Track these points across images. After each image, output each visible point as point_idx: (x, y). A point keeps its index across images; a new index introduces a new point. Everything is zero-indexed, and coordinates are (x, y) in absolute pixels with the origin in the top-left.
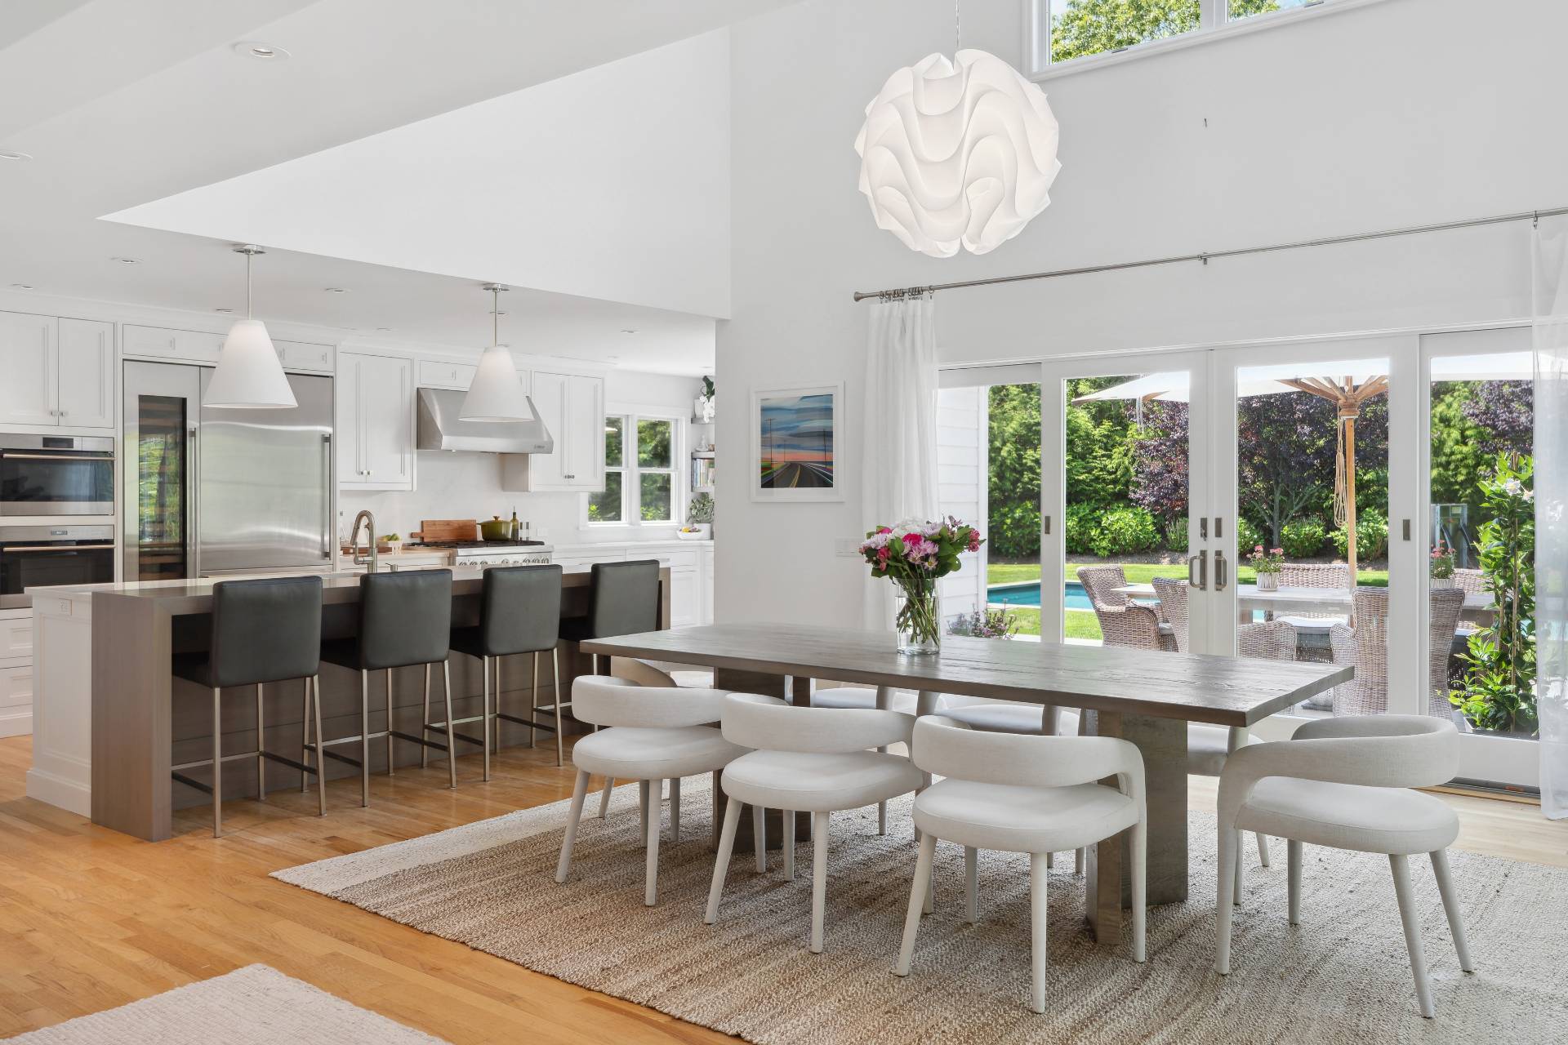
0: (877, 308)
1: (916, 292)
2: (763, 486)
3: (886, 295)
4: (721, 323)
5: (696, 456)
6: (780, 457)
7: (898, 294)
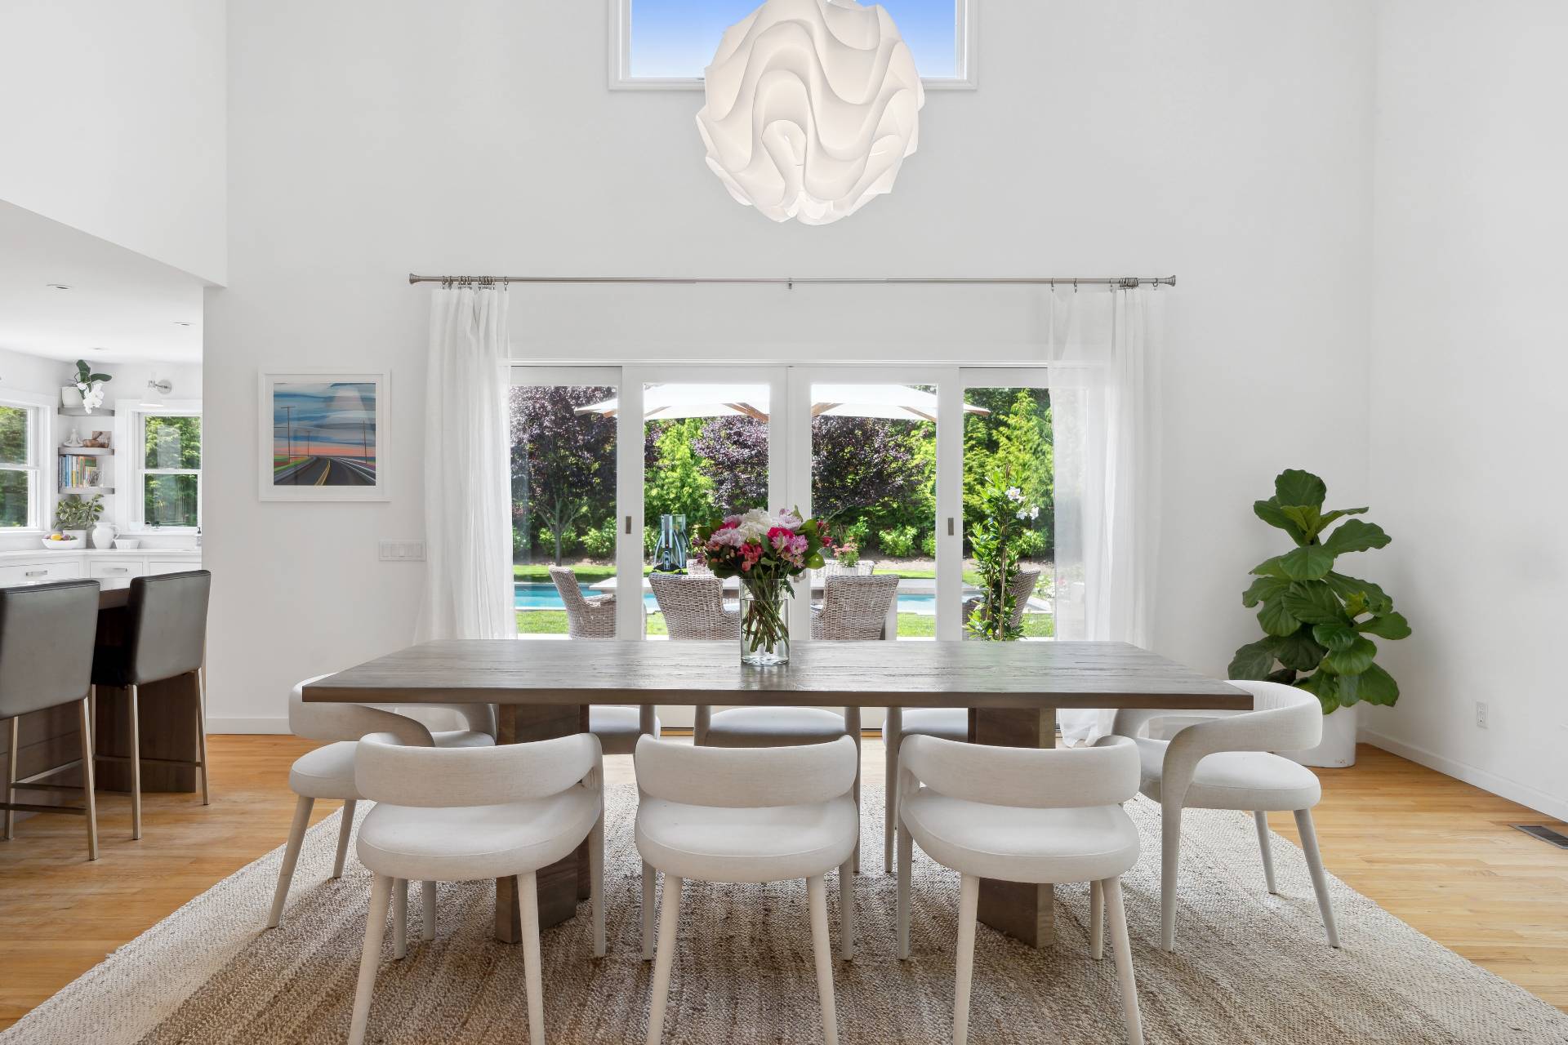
0: (439, 293)
1: (487, 282)
2: (276, 483)
3: (448, 281)
4: (212, 291)
5: (67, 451)
6: (306, 450)
7: (465, 281)
